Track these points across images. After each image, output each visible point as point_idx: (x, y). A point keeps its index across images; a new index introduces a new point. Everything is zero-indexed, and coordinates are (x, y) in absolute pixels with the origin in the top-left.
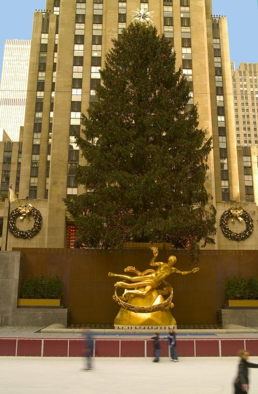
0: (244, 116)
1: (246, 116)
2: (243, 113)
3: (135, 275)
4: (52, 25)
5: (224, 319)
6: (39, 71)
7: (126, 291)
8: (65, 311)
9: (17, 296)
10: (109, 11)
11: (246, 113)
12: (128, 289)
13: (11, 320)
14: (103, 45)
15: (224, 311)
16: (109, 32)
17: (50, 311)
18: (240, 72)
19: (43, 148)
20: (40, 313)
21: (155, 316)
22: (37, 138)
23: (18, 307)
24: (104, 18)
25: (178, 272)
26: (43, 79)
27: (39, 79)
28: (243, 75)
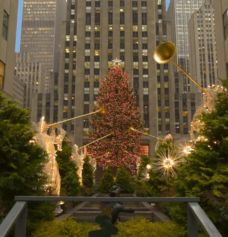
0: (208, 40)
1: (210, 40)
2: (207, 38)
4: (72, 30)
6: (66, 57)
10: (103, 30)
11: (210, 38)
14: (100, 49)
16: (104, 42)
18: (206, 6)
19: (70, 103)
22: (66, 97)
24: (100, 33)
26: (68, 62)
27: (66, 62)
28: (207, 8)
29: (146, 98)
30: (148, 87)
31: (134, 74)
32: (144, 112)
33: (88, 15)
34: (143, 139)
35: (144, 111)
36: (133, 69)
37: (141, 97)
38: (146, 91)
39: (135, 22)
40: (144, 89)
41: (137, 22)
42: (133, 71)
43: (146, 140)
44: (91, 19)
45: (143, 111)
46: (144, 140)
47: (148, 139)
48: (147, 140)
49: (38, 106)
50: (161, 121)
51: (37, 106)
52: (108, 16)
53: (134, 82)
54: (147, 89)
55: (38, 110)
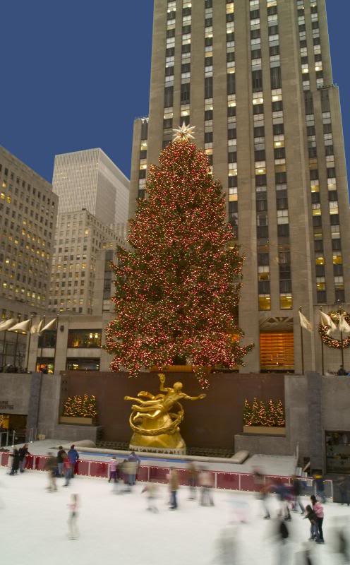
3: (150, 399)
5: (237, 445)
7: (138, 414)
8: (95, 429)
9: (58, 414)
12: (141, 412)
13: (53, 435)
15: (237, 437)
17: (83, 428)
20: (75, 430)
21: (162, 439)
23: (60, 423)
25: (188, 397)
26: (144, 186)
29: (283, 231)
30: (286, 208)
31: (258, 185)
32: (279, 261)
33: (169, 91)
34: (278, 318)
35: (280, 257)
36: (254, 176)
37: (273, 230)
38: (282, 217)
39: (257, 87)
40: (280, 213)
41: (261, 86)
42: (254, 180)
43: (284, 319)
44: (174, 95)
45: (277, 259)
46: (281, 319)
47: (290, 317)
48: (287, 320)
49: (106, 272)
50: (325, 283)
51: (103, 272)
52: (203, 85)
53: (257, 201)
54: (285, 213)
55: (105, 280)
